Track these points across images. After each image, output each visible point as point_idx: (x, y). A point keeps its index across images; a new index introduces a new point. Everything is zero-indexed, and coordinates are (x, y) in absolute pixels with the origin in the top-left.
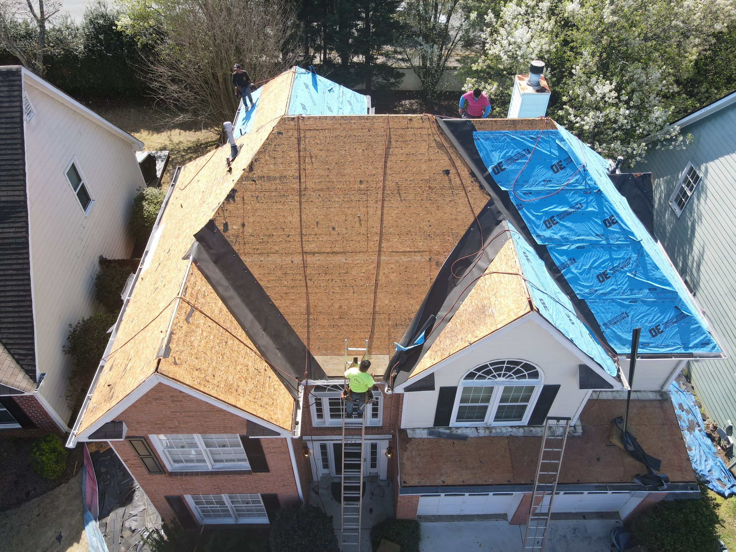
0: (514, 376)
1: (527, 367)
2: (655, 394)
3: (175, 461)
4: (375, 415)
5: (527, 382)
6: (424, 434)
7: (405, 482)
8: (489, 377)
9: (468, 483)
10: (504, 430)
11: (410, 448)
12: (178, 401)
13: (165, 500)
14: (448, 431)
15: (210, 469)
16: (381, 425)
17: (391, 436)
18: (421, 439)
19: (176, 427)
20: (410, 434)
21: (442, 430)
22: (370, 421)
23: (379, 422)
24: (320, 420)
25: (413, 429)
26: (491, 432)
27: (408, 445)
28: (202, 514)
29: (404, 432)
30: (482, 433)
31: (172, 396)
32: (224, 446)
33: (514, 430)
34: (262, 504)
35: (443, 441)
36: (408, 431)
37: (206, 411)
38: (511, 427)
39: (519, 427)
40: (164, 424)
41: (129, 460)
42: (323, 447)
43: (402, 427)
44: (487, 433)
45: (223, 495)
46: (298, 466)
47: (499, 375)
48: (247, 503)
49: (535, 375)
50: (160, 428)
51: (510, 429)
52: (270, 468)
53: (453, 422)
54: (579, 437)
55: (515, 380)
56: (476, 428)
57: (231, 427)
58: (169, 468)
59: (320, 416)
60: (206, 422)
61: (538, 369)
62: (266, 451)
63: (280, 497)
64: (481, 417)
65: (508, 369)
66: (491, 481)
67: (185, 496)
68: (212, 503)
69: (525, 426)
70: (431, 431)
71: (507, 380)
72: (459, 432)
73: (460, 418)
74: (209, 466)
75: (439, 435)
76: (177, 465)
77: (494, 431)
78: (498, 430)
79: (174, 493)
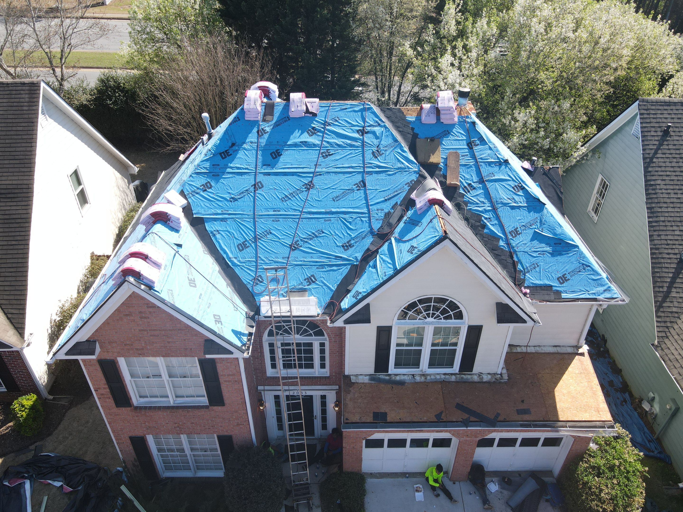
0: (442, 317)
1: (453, 306)
2: (573, 349)
3: (141, 397)
4: (323, 366)
5: (453, 323)
6: (366, 380)
7: (347, 419)
8: (419, 317)
9: (405, 420)
10: (438, 377)
11: (352, 391)
12: (145, 318)
13: (129, 441)
14: (387, 378)
15: (172, 404)
16: (328, 375)
17: (337, 387)
18: (363, 383)
19: (143, 349)
20: (353, 380)
21: (382, 376)
22: (319, 372)
23: (326, 372)
24: (274, 370)
25: (356, 376)
26: (426, 378)
27: (351, 389)
28: (163, 465)
29: (348, 377)
30: (418, 378)
31: (140, 312)
32: (185, 377)
33: (447, 377)
34: (219, 452)
35: (383, 386)
36: (351, 377)
37: (169, 330)
38: (445, 374)
39: (452, 374)
40: (132, 345)
41: (99, 388)
42: (277, 397)
43: (347, 373)
44: (423, 379)
45: (182, 436)
47: (428, 315)
48: (205, 451)
49: (459, 316)
50: (128, 349)
51: (443, 377)
52: (225, 402)
53: (392, 369)
54: (505, 383)
55: (443, 320)
56: (413, 375)
57: (191, 349)
58: (135, 400)
59: (274, 366)
60: (169, 342)
61: (462, 308)
62: (222, 379)
63: (235, 440)
64: (416, 364)
65: (436, 309)
66: (425, 419)
67: (147, 436)
68: (172, 450)
69: (457, 374)
70: (372, 377)
71: (435, 320)
72: (398, 378)
73: (398, 364)
74: (171, 401)
75: (380, 381)
76: (142, 400)
77: (428, 378)
78: (433, 377)
79: (138, 433)
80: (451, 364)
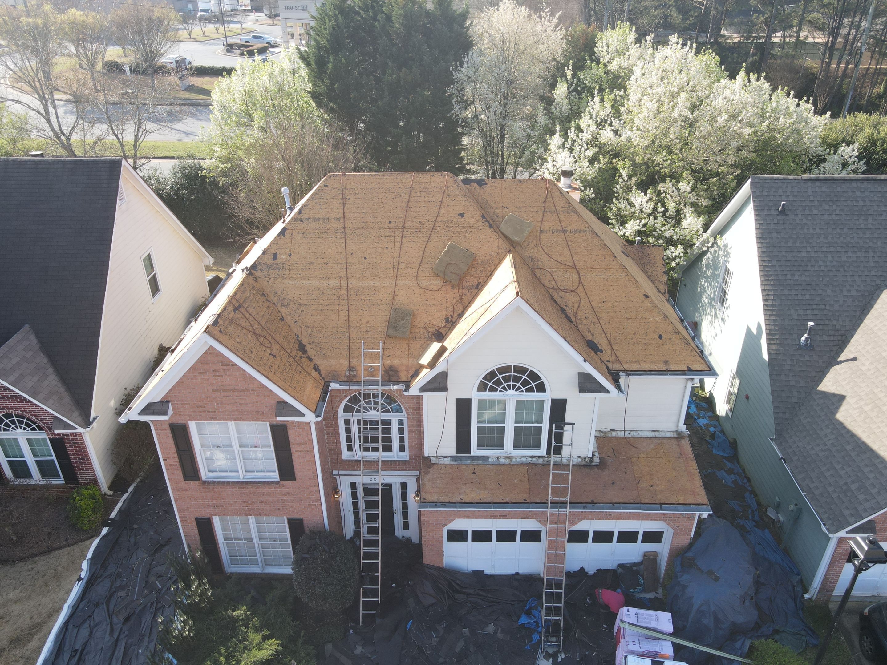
0: (523, 389)
1: (534, 376)
2: (672, 433)
3: (209, 471)
4: (402, 449)
5: (536, 396)
6: (447, 461)
7: (424, 499)
8: (500, 389)
9: (485, 500)
10: (524, 459)
11: (432, 472)
12: (219, 376)
13: (195, 524)
14: (470, 459)
15: (241, 479)
16: (408, 459)
17: (417, 473)
18: (444, 464)
19: (214, 412)
20: (433, 460)
21: (464, 457)
22: (397, 455)
23: (405, 456)
24: (350, 453)
25: (437, 457)
26: (511, 461)
27: (430, 470)
28: (228, 557)
29: (428, 458)
30: (502, 461)
31: (215, 370)
32: (256, 447)
33: (534, 459)
34: (289, 541)
35: (464, 467)
36: (431, 458)
37: (242, 390)
38: (532, 457)
39: (539, 457)
40: (204, 407)
41: (168, 458)
42: (353, 485)
43: (426, 454)
44: (508, 461)
45: (250, 517)
46: (324, 485)
47: (509, 386)
48: (275, 541)
49: (541, 388)
50: (201, 412)
51: (529, 459)
52: (296, 476)
53: (475, 451)
54: (596, 466)
55: (524, 393)
56: (498, 457)
57: (263, 413)
58: (204, 474)
59: (350, 448)
60: (241, 404)
61: (544, 379)
62: (293, 448)
63: (306, 523)
64: (500, 445)
65: (517, 379)
66: (507, 500)
67: (213, 517)
68: (240, 539)
69: (545, 457)
70: (453, 459)
71: (517, 393)
72: (481, 460)
73: (480, 445)
74: (241, 476)
75: (462, 462)
76: (211, 474)
77: (514, 460)
78: (518, 460)
79: (204, 514)
80: (537, 446)
